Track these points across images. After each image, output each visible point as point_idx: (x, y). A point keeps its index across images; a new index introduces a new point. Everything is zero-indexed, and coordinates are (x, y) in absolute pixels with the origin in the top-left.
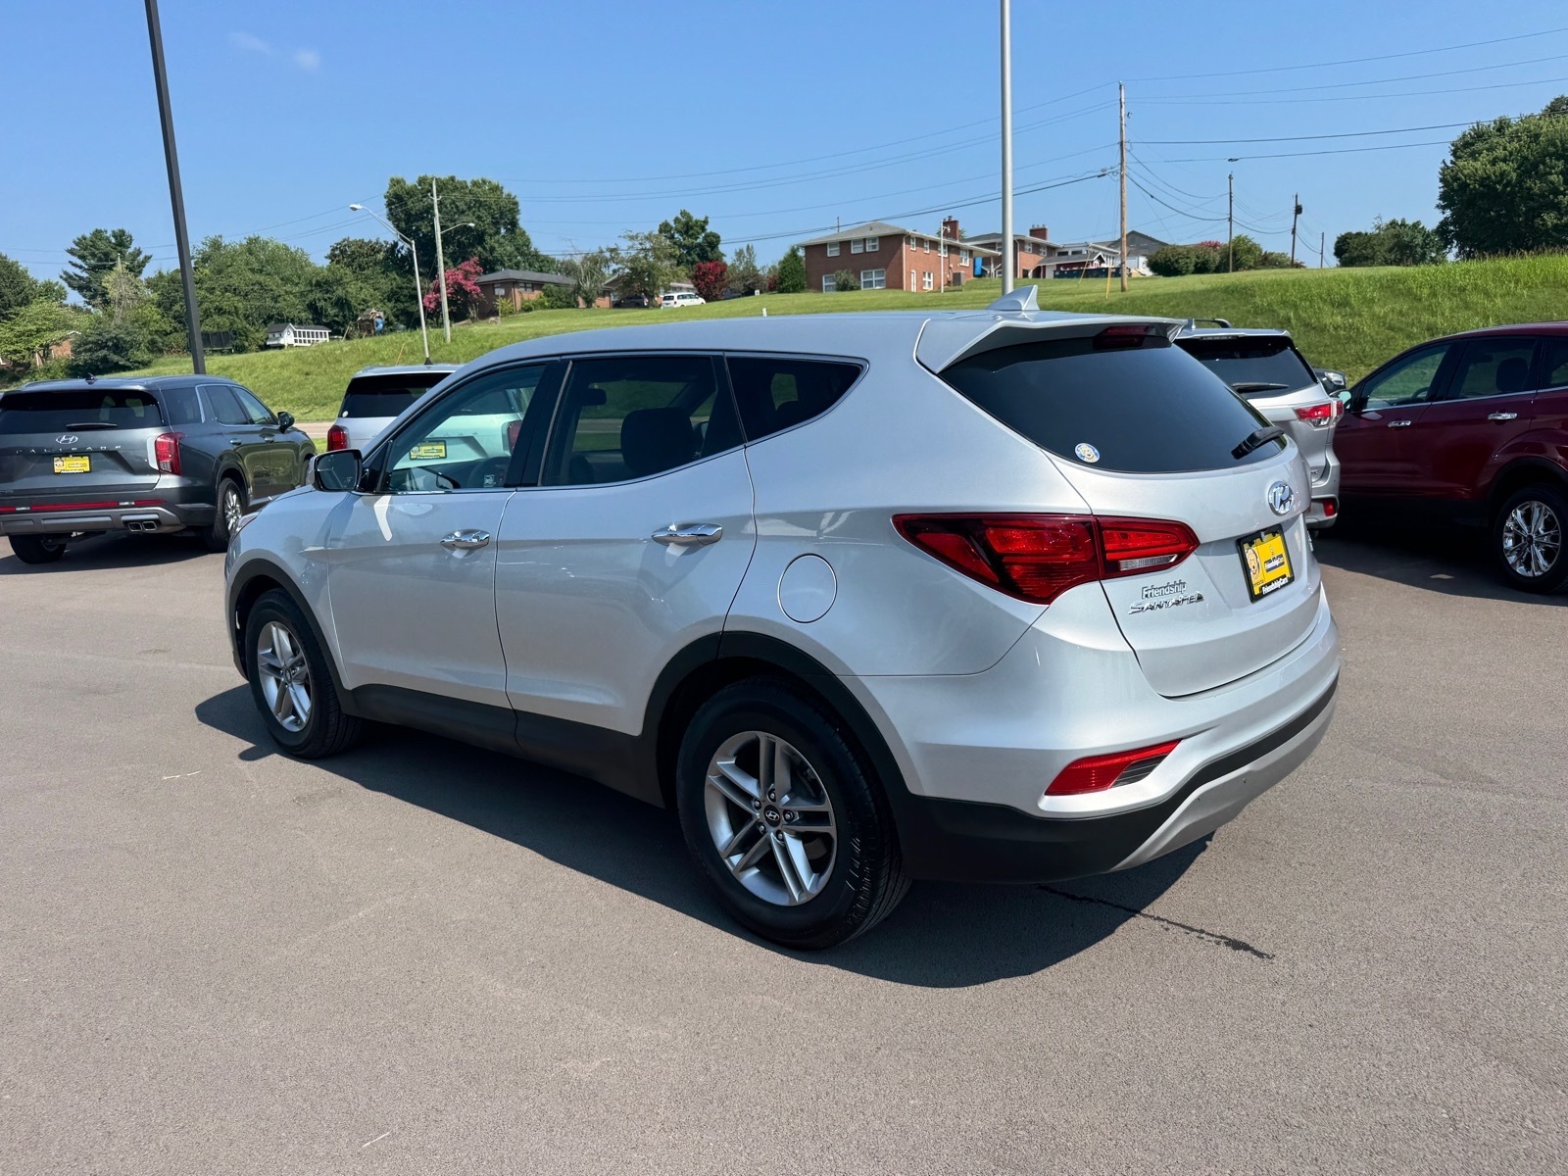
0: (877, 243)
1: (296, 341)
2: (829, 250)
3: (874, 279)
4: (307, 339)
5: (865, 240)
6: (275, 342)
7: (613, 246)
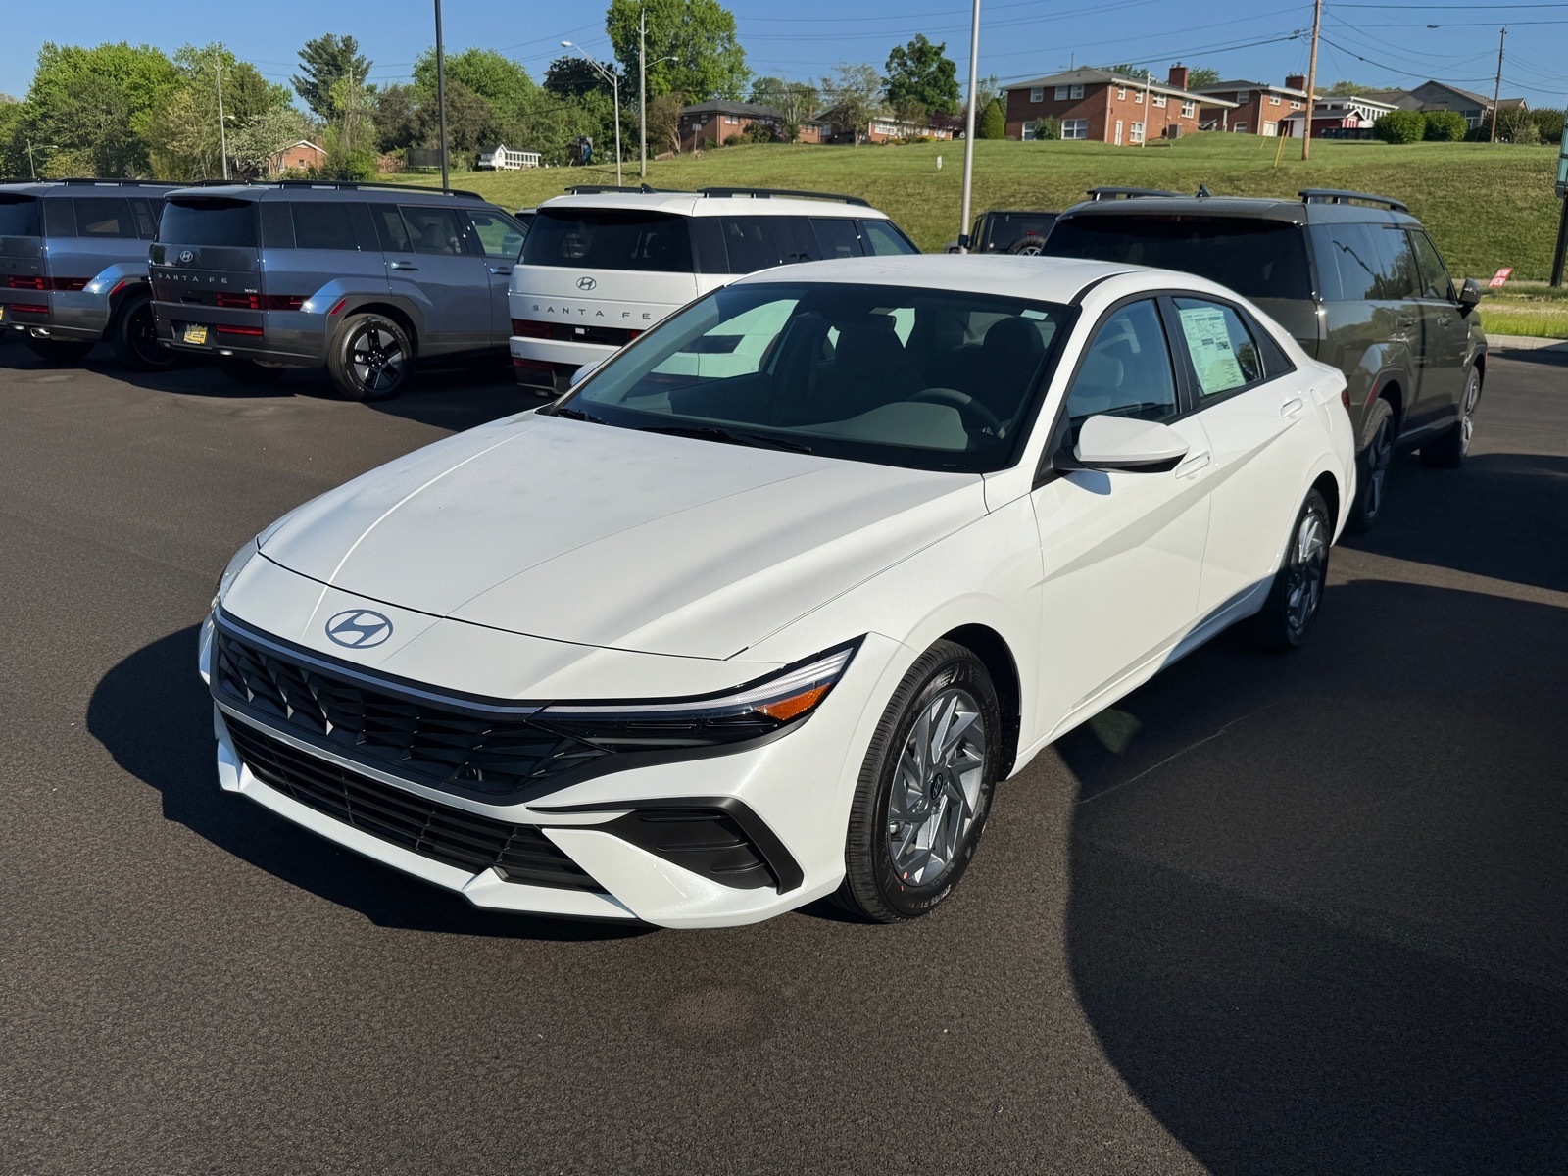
0: (1082, 91)
1: (506, 163)
2: (1032, 95)
3: (1076, 128)
4: (517, 162)
5: (1070, 87)
6: (487, 163)
7: (827, 78)
